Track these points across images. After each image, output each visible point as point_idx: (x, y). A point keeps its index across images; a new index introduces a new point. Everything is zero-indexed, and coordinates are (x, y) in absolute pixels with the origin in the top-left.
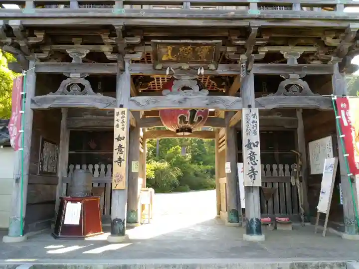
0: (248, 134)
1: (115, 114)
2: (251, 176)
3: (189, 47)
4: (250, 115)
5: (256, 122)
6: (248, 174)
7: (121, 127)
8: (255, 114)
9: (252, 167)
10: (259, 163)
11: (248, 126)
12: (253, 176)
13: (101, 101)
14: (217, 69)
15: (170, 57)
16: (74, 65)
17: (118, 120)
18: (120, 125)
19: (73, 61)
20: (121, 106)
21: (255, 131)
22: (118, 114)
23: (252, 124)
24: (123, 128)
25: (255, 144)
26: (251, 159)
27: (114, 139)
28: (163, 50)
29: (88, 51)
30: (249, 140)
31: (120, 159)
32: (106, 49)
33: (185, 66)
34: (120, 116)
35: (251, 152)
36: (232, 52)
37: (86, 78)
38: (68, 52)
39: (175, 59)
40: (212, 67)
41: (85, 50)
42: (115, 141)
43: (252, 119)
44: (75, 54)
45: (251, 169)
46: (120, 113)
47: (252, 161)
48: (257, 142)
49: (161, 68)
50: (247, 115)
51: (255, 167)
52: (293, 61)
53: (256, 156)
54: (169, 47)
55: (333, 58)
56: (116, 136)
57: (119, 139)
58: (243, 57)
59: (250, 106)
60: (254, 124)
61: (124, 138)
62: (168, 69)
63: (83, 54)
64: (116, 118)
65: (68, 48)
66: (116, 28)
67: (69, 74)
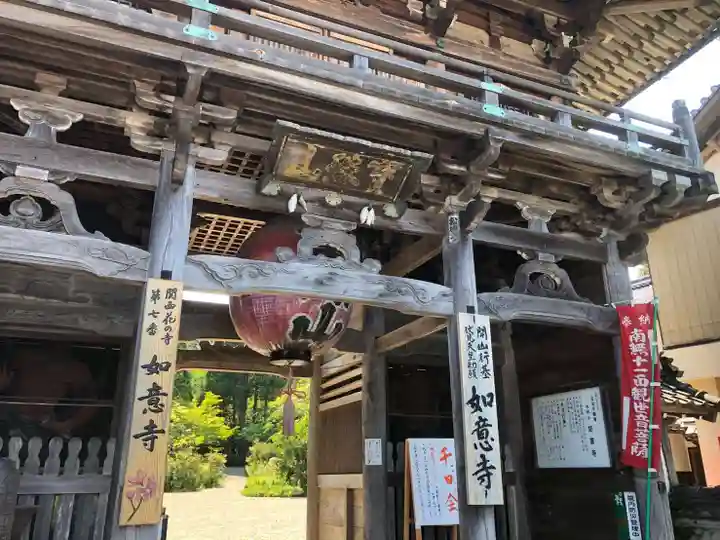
0: (473, 374)
1: (149, 294)
2: (481, 479)
3: (357, 156)
4: (474, 330)
5: (487, 347)
6: (476, 473)
7: (161, 333)
8: (485, 330)
9: (482, 456)
10: (496, 445)
11: (470, 355)
12: (486, 478)
13: (106, 256)
14: (400, 216)
15: (305, 171)
16: (31, 144)
17: (154, 314)
18: (161, 326)
19: (30, 134)
20: (166, 275)
21: (484, 367)
22: (156, 296)
23: (479, 352)
24: (168, 338)
25: (488, 400)
26: (480, 437)
27: (140, 369)
28: (296, 151)
29: (80, 117)
30: (474, 389)
31: (151, 427)
32: (134, 122)
33: (334, 199)
34: (163, 301)
35: (480, 418)
36: (431, 186)
37: (63, 187)
38: (16, 107)
39: (313, 179)
40: (391, 210)
41: (71, 113)
42: (142, 373)
43: (479, 341)
44: (39, 116)
45: (481, 460)
46: (163, 294)
47: (483, 441)
48: (490, 395)
49: (275, 193)
50: (468, 329)
51: (488, 455)
52: (539, 225)
53: (488, 428)
54: (312, 147)
55: (605, 232)
56: (144, 358)
57: (154, 367)
58: (453, 201)
59: (471, 310)
60: (482, 351)
61: (169, 365)
62: (294, 198)
63: (64, 121)
64: (149, 306)
65: (15, 97)
66: (190, 70)
67: (14, 165)
